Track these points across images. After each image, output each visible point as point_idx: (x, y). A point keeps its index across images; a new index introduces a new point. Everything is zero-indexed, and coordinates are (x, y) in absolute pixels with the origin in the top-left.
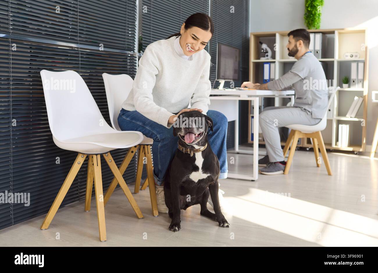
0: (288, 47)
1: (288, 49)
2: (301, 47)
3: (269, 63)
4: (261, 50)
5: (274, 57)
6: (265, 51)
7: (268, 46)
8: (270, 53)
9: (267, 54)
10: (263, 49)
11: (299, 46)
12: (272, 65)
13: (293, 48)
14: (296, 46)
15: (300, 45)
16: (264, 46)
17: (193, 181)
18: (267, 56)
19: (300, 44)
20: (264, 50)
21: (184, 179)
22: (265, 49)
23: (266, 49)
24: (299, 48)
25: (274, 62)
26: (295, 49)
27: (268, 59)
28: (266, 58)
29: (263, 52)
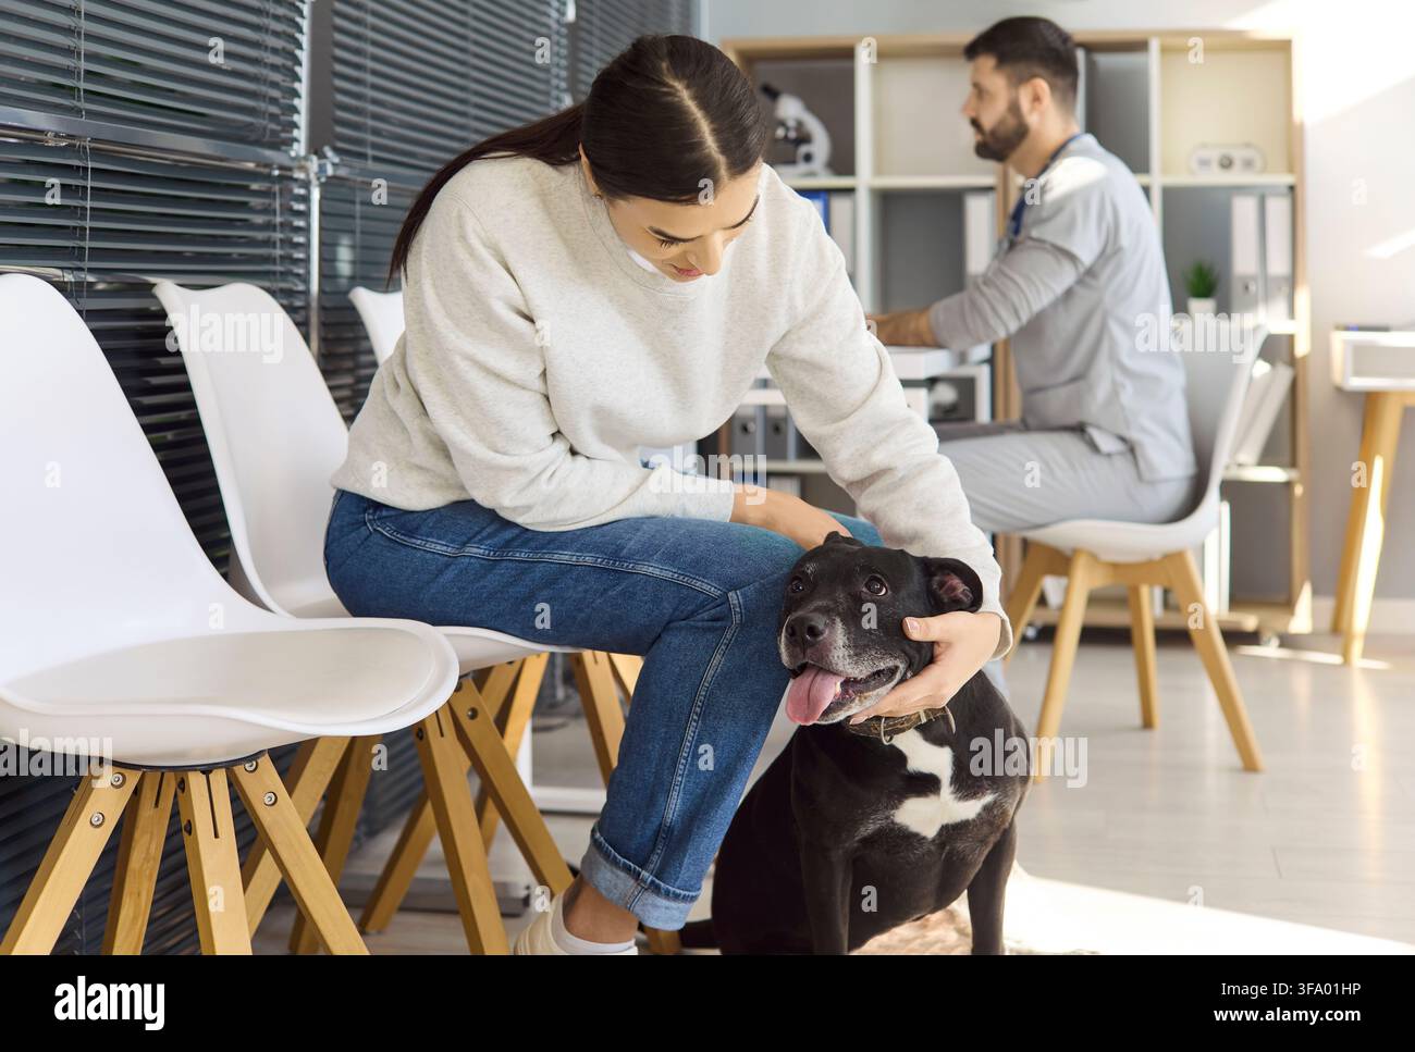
0: (973, 114)
1: (975, 123)
2: (1042, 115)
3: (822, 195)
4: (775, 130)
5: (843, 161)
6: (792, 135)
7: (811, 107)
8: (820, 145)
9: (803, 149)
10: (782, 124)
11: (1033, 109)
12: (840, 205)
13: (1002, 122)
14: (1014, 108)
15: (1036, 104)
16: (790, 109)
17: (916, 835)
18: (808, 158)
19: (1037, 99)
20: (787, 129)
21: (869, 828)
22: (791, 123)
23: (800, 125)
24: (1032, 120)
25: (850, 191)
26: (1011, 122)
27: (812, 174)
28: (802, 167)
29: (786, 137)
